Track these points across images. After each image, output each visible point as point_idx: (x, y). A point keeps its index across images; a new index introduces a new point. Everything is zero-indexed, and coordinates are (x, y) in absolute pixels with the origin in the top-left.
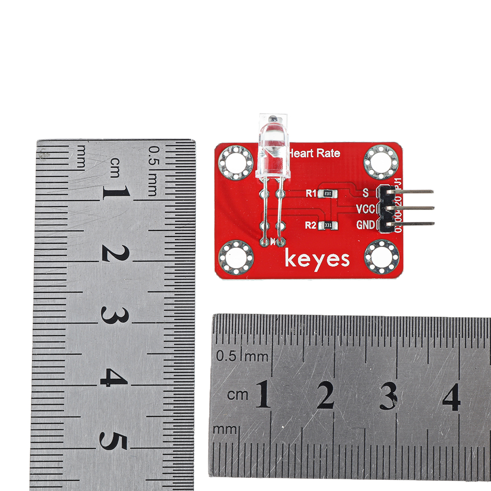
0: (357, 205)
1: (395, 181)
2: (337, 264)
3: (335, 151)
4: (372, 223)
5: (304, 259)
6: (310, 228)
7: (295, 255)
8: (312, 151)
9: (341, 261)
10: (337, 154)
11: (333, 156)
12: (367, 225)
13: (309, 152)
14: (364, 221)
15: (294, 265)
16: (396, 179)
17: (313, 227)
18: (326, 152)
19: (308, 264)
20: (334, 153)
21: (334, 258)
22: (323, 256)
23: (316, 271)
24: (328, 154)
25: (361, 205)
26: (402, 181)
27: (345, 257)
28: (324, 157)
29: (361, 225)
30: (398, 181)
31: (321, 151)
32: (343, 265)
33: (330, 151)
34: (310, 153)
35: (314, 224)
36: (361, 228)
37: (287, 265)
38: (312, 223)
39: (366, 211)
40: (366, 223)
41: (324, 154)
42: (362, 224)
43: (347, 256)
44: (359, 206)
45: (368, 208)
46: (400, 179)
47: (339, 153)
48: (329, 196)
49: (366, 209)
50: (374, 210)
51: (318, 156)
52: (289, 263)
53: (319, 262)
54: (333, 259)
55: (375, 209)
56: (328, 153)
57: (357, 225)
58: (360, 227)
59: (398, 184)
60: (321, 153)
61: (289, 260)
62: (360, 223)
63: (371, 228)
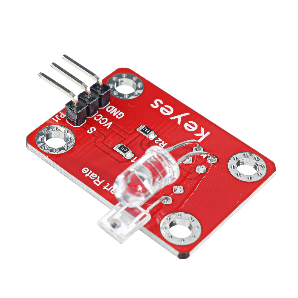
0: (108, 128)
1: (59, 120)
2: (166, 106)
3: (85, 174)
4: (109, 109)
5: (191, 127)
6: (163, 142)
7: (195, 134)
8: (105, 188)
9: (161, 105)
10: (85, 170)
11: (91, 172)
12: (114, 111)
13: (107, 189)
14: (114, 115)
15: (203, 130)
16: (57, 121)
17: (160, 140)
18: (94, 178)
19: (190, 122)
20: (87, 173)
21: (164, 111)
22: (172, 118)
23: (188, 114)
24: (93, 175)
25: (104, 126)
26: (54, 117)
27: (155, 105)
28: (99, 177)
29: (119, 114)
30: (56, 119)
31: (97, 182)
32: (161, 102)
33: (88, 177)
34: (108, 187)
35: (157, 142)
36: (121, 113)
37: (208, 133)
38: (158, 143)
39: (105, 120)
40: (113, 113)
41: (96, 178)
42: (117, 114)
43: (152, 105)
44: (107, 126)
45: (101, 120)
46: (53, 119)
47: (83, 170)
48: (124, 147)
49: (103, 121)
50: (98, 116)
51: (104, 181)
52: (205, 133)
53: (179, 117)
54: (167, 111)
55: (96, 116)
56: (92, 177)
57: (122, 116)
58: (122, 115)
59: (59, 117)
60: (98, 180)
61: (204, 135)
62: (119, 116)
63: (113, 107)
